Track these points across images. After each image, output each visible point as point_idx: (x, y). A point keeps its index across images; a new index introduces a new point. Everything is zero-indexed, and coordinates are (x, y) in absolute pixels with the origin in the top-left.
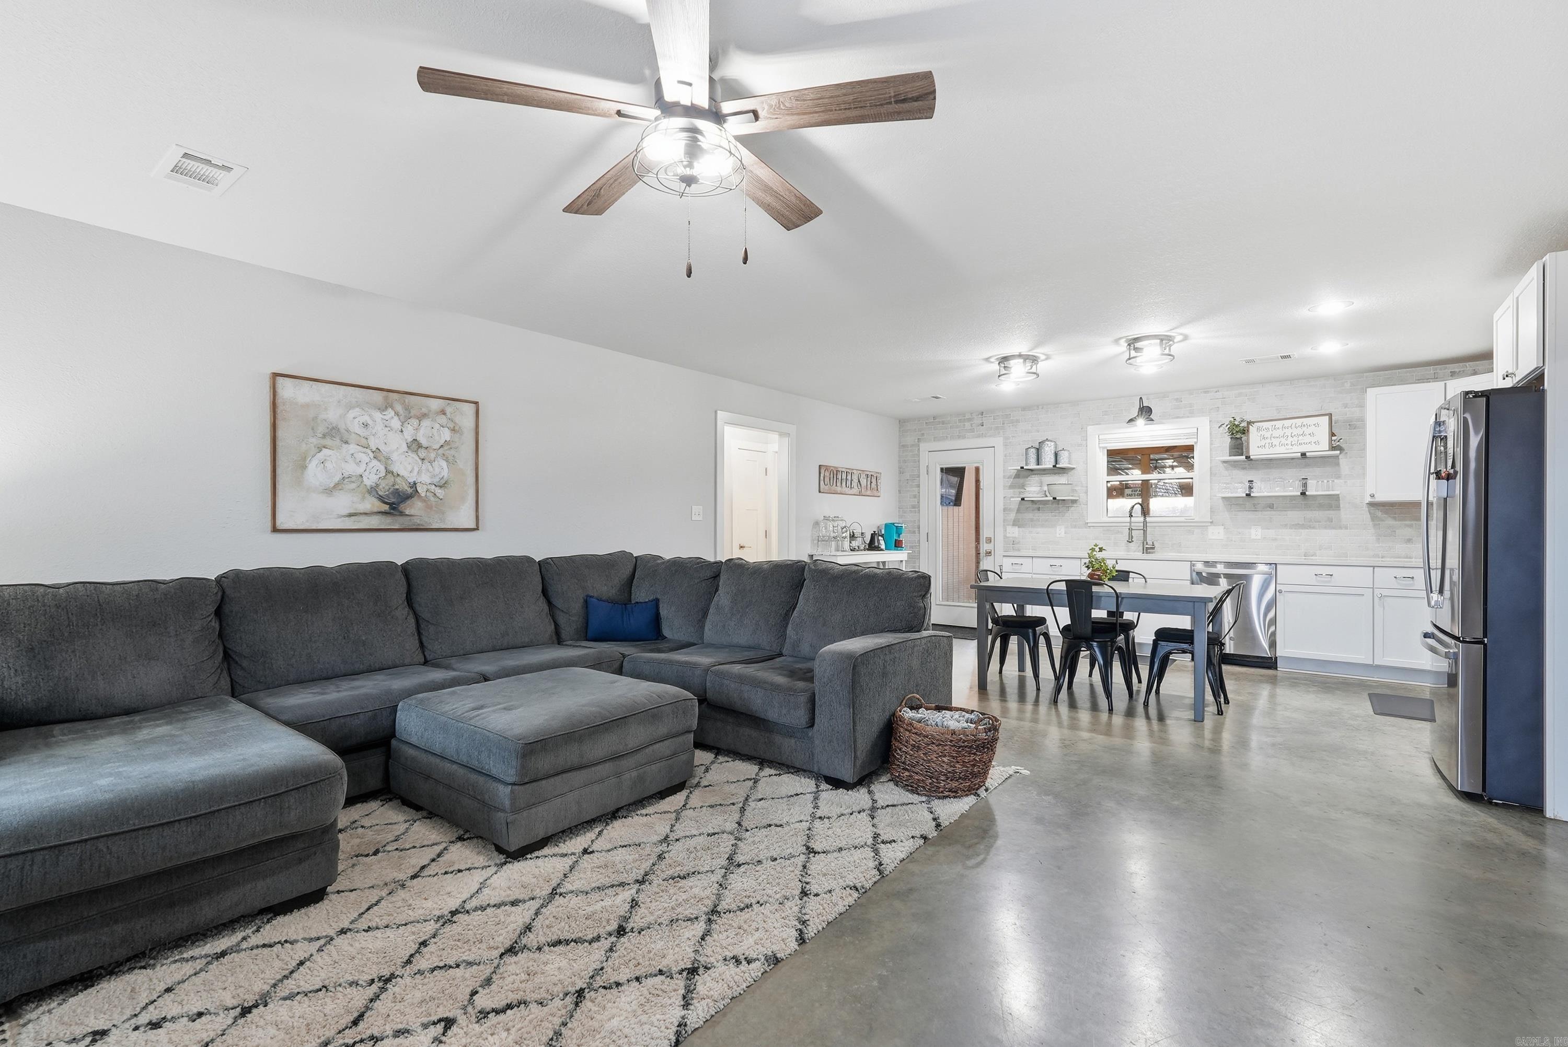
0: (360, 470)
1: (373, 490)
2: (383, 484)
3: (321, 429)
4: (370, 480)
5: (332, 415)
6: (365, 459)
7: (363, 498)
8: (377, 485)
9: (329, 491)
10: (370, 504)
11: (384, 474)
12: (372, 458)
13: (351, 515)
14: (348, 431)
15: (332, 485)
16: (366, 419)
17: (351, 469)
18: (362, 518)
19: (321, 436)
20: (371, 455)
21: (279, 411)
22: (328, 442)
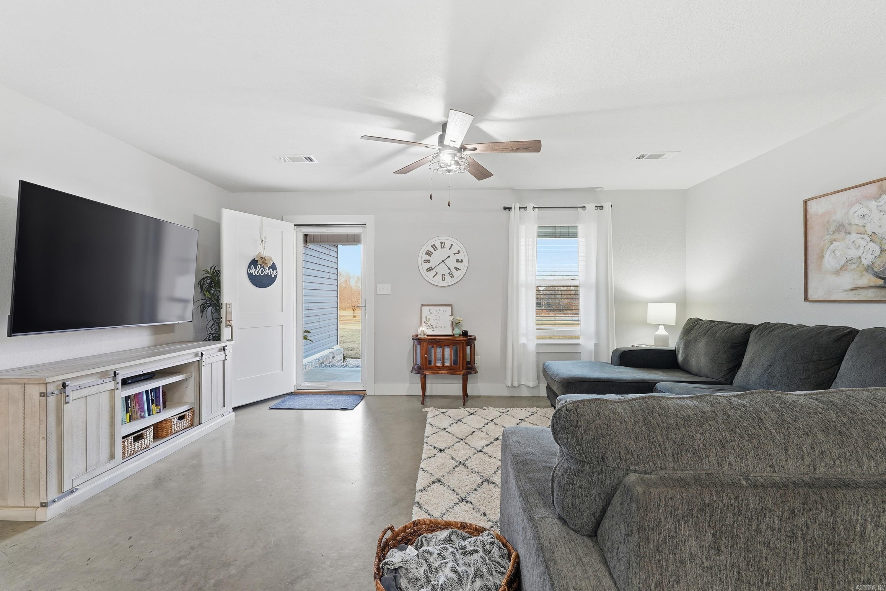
0: (859, 253)
1: (869, 268)
2: (878, 262)
3: (832, 228)
4: (866, 261)
5: (838, 216)
6: (862, 243)
7: (862, 276)
8: (873, 263)
9: (837, 272)
10: (868, 279)
11: (879, 253)
12: (868, 240)
13: (852, 290)
14: (850, 224)
15: (839, 268)
16: (864, 210)
17: (853, 253)
18: (861, 291)
19: (832, 233)
20: (868, 239)
21: (808, 223)
22: (837, 236)
